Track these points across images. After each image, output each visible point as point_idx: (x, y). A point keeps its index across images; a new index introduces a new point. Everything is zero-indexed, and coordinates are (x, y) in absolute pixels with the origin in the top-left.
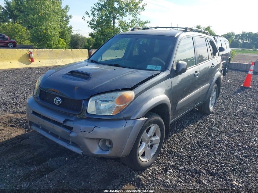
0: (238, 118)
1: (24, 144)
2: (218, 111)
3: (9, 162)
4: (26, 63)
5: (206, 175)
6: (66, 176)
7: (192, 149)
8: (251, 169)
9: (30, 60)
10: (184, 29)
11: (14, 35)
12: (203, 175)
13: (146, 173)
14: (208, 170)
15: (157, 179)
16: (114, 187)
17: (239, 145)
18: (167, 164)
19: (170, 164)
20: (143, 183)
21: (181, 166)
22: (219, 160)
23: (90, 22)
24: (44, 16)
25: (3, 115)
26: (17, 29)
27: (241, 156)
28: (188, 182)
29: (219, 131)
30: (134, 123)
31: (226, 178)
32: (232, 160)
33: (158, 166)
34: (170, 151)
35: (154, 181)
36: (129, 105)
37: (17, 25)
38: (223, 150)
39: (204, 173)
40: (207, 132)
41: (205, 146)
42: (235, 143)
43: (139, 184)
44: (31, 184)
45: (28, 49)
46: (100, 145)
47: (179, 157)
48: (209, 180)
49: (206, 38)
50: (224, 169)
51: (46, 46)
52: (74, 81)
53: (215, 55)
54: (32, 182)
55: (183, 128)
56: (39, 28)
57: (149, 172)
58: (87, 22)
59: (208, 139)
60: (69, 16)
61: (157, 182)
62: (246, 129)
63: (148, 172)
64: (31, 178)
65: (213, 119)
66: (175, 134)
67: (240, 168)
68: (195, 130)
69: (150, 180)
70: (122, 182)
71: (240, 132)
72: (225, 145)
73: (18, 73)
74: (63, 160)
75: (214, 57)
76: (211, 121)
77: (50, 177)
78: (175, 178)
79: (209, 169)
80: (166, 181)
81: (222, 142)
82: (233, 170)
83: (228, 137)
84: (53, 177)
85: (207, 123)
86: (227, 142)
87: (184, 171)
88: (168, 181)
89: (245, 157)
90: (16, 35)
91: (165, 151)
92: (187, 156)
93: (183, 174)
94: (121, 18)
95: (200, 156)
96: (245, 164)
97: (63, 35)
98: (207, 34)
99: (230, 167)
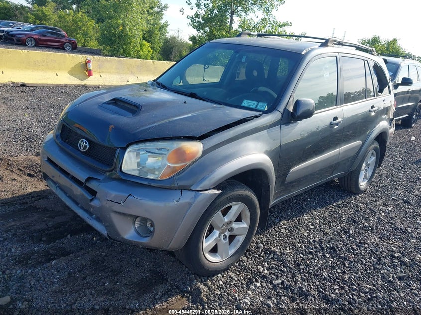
0: (408, 208)
1: (37, 207)
2: (376, 190)
3: (7, 231)
4: (81, 78)
5: (317, 301)
6: (84, 266)
7: (306, 252)
8: (403, 304)
9: (87, 73)
10: (324, 41)
11: (75, 30)
12: (312, 300)
13: (214, 281)
14: (323, 293)
15: (230, 295)
16: (154, 297)
17: (394, 257)
18: (254, 271)
19: (260, 272)
20: (204, 297)
21: (277, 278)
22: (349, 278)
23: (193, 18)
24: (123, 3)
25: (22, 157)
26: (81, 21)
27: (393, 277)
28: (282, 308)
29: (365, 227)
30: (196, 197)
31: (353, 312)
32: (374, 280)
33: (239, 272)
34: (266, 250)
35: (223, 297)
36: (190, 165)
37: (82, 16)
38: (361, 261)
39: (314, 297)
40: (342, 225)
41: (331, 248)
42: (389, 251)
43: (196, 298)
44: (28, 272)
45: (84, 56)
46: (136, 227)
47: (279, 261)
48: (319, 311)
49: (368, 60)
50: (353, 295)
51: (122, 52)
52: (113, 114)
53: (381, 91)
54: (30, 269)
55: (303, 213)
56: (113, 22)
57: (220, 281)
58: (187, 18)
59: (341, 237)
60: (163, 6)
61: (229, 300)
62: (417, 229)
63: (218, 281)
64: (30, 262)
65: (362, 203)
66: (286, 222)
67: (384, 299)
68: (324, 219)
69: (217, 294)
70: (170, 290)
71: (404, 232)
72: (369, 253)
73: (65, 92)
74: (88, 241)
75: (377, 95)
76: (357, 207)
77: (59, 266)
78: (261, 298)
79: (325, 291)
80: (243, 300)
81: (366, 246)
82: (369, 299)
83: (380, 238)
84: (64, 266)
85: (349, 210)
86: (375, 247)
87: (281, 288)
88: (248, 301)
89: (400, 278)
90: (79, 32)
91: (258, 248)
92: (295, 262)
93: (278, 293)
94: (245, 14)
95: (317, 265)
96: (395, 292)
97: (150, 36)
98: (372, 54)
99: (365, 293)
